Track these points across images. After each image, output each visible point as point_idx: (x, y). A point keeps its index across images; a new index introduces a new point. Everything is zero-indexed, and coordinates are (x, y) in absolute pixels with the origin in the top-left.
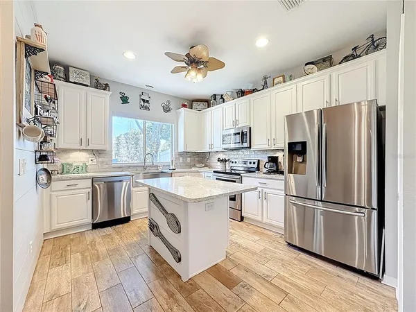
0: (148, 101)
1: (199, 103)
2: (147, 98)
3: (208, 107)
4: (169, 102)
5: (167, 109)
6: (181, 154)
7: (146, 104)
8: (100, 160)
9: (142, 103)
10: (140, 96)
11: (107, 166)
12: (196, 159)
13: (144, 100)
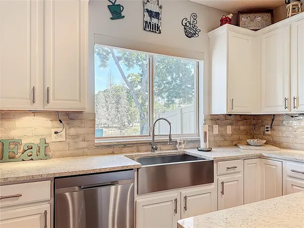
0: (157, 15)
1: (252, 15)
2: (155, 9)
3: (273, 22)
4: (194, 16)
5: (190, 32)
6: (216, 119)
7: (155, 21)
8: (73, 131)
9: (147, 18)
10: (144, 4)
11: (84, 144)
12: (242, 128)
13: (150, 13)
